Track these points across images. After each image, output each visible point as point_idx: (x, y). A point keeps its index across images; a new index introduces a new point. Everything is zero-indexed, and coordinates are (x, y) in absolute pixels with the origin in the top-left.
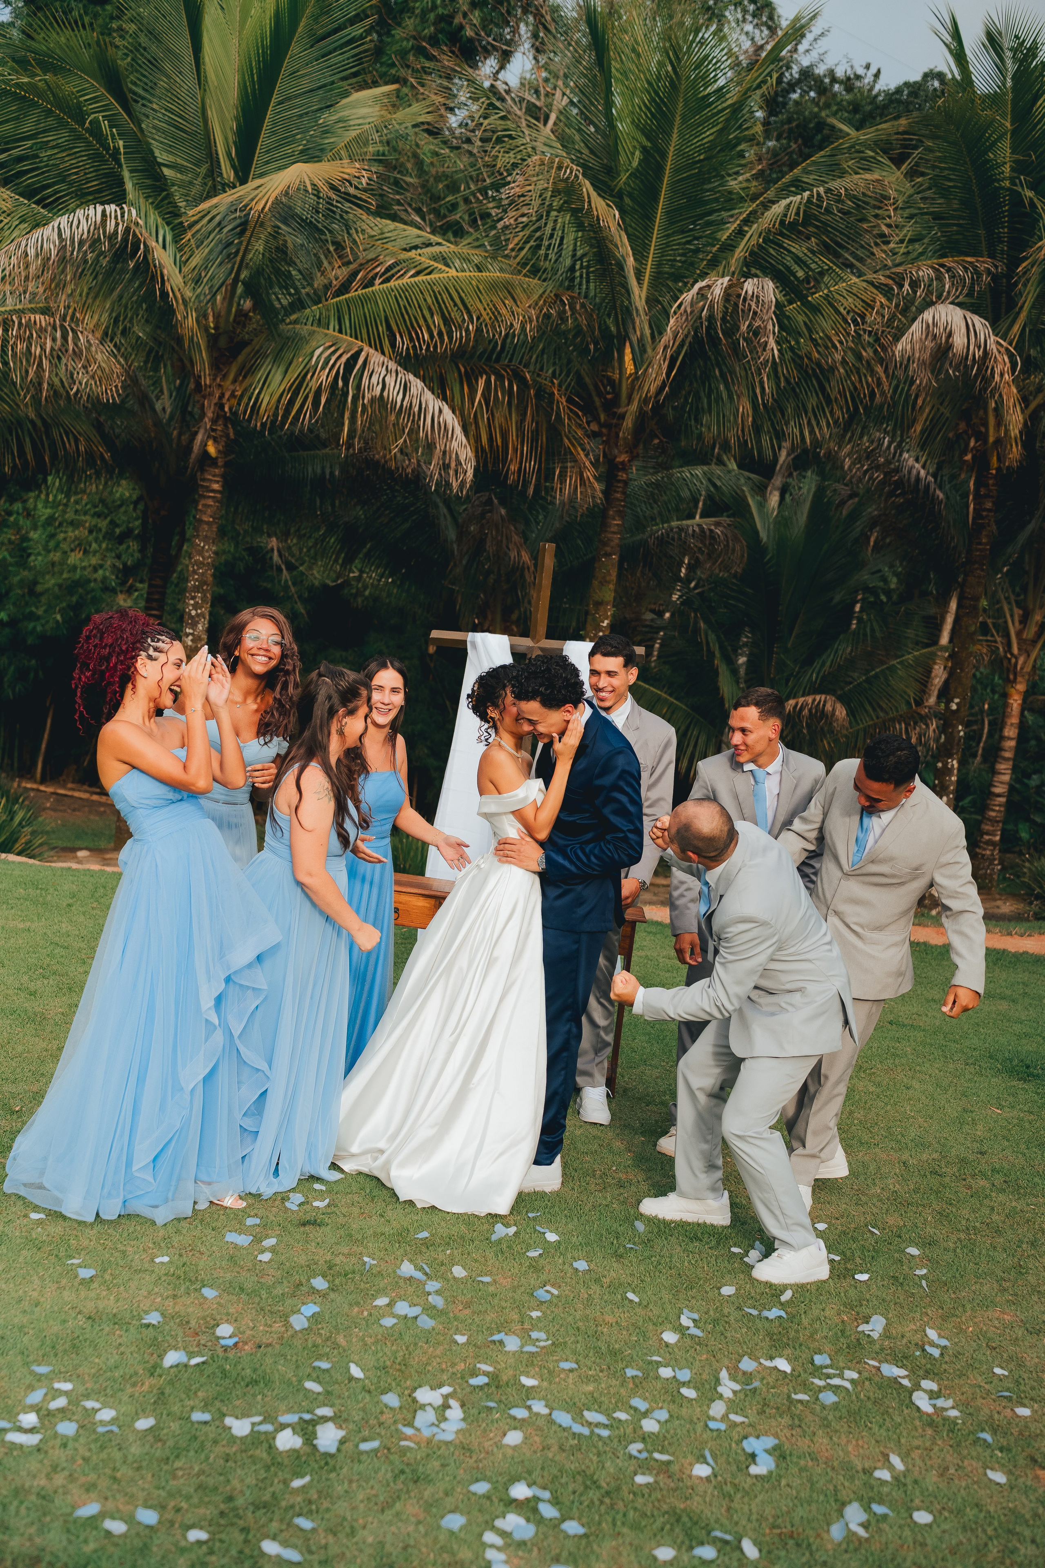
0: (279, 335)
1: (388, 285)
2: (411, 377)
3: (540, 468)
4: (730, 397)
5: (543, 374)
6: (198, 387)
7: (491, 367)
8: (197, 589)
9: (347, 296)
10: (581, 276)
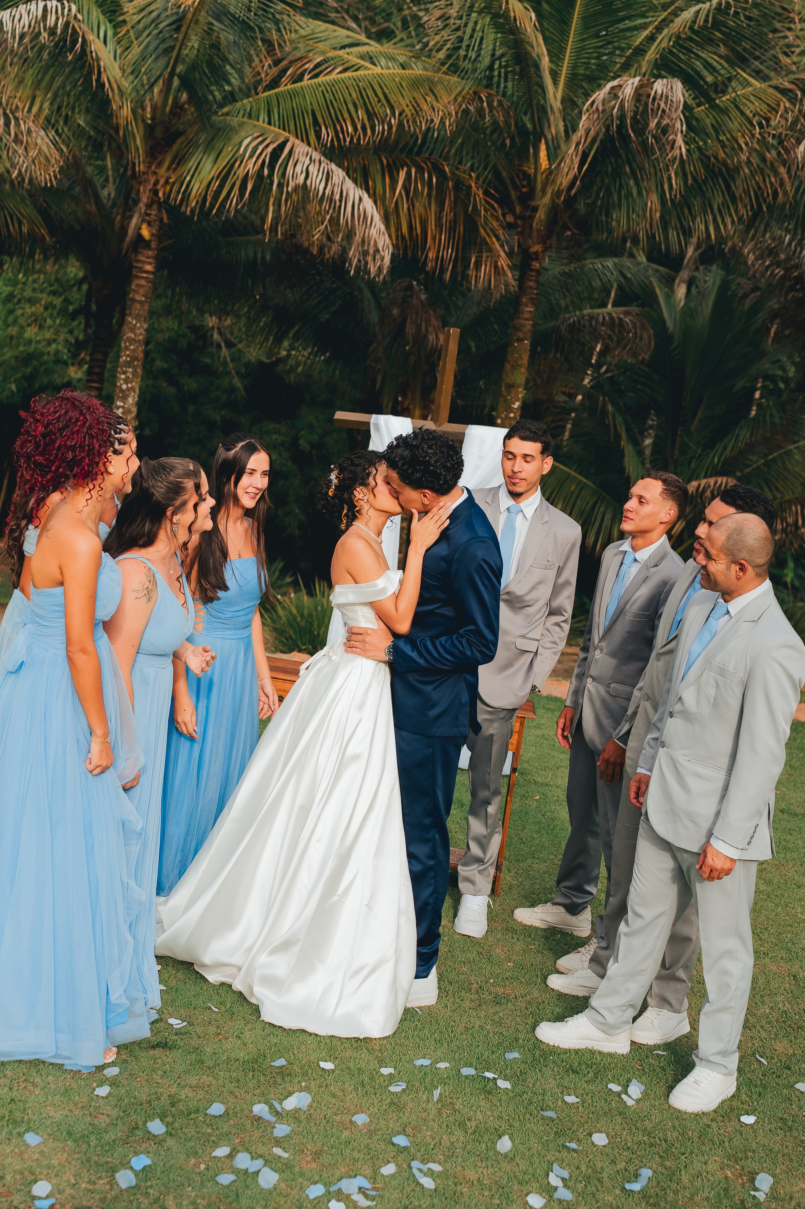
0: (211, 126)
1: (316, 80)
2: (333, 166)
3: (456, 257)
4: (640, 193)
5: (462, 167)
6: (134, 174)
7: (411, 159)
8: (128, 364)
9: (277, 90)
10: (499, 75)
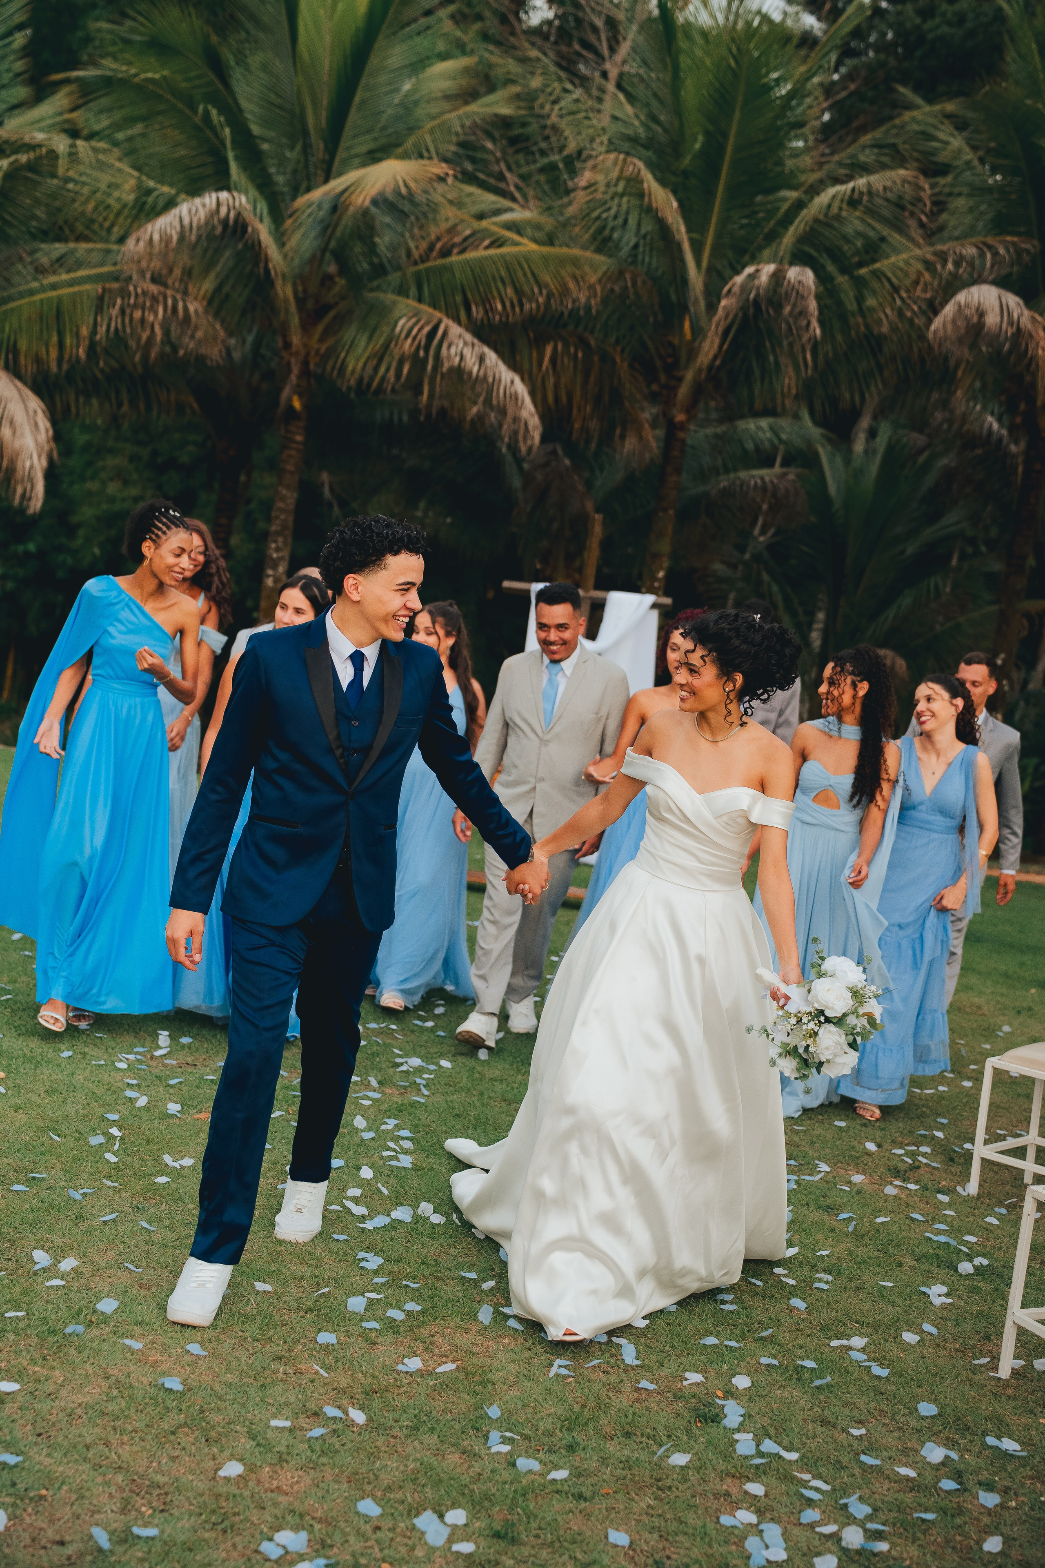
0: (363, 302)
1: (465, 255)
2: (486, 350)
3: (602, 428)
4: (778, 368)
5: (607, 341)
6: (287, 345)
7: (558, 334)
8: (278, 533)
9: (426, 265)
10: (644, 252)
